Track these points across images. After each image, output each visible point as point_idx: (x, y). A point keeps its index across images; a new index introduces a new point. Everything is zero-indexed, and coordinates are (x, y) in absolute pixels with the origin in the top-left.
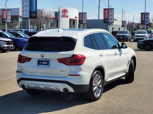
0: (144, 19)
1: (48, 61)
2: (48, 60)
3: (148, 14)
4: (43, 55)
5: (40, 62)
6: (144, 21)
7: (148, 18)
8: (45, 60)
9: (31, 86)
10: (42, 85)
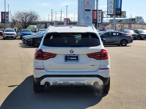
0: (4, 18)
1: (77, 57)
2: (76, 55)
3: (8, 13)
4: (72, 51)
5: (68, 58)
6: (4, 20)
7: (8, 17)
8: (73, 56)
9: (58, 82)
10: (72, 81)
